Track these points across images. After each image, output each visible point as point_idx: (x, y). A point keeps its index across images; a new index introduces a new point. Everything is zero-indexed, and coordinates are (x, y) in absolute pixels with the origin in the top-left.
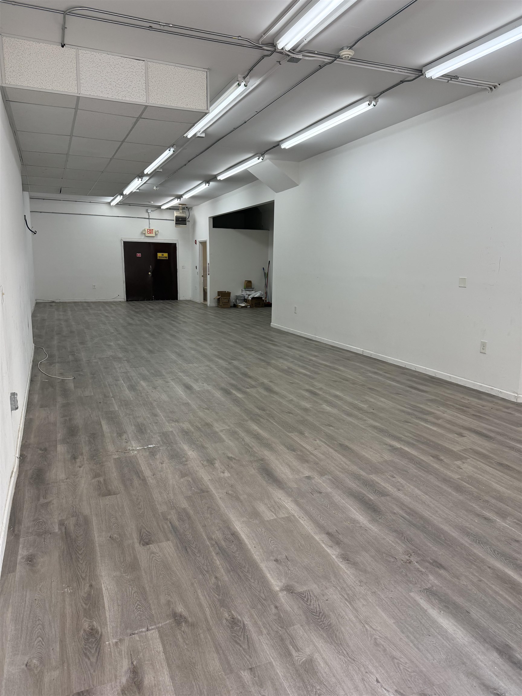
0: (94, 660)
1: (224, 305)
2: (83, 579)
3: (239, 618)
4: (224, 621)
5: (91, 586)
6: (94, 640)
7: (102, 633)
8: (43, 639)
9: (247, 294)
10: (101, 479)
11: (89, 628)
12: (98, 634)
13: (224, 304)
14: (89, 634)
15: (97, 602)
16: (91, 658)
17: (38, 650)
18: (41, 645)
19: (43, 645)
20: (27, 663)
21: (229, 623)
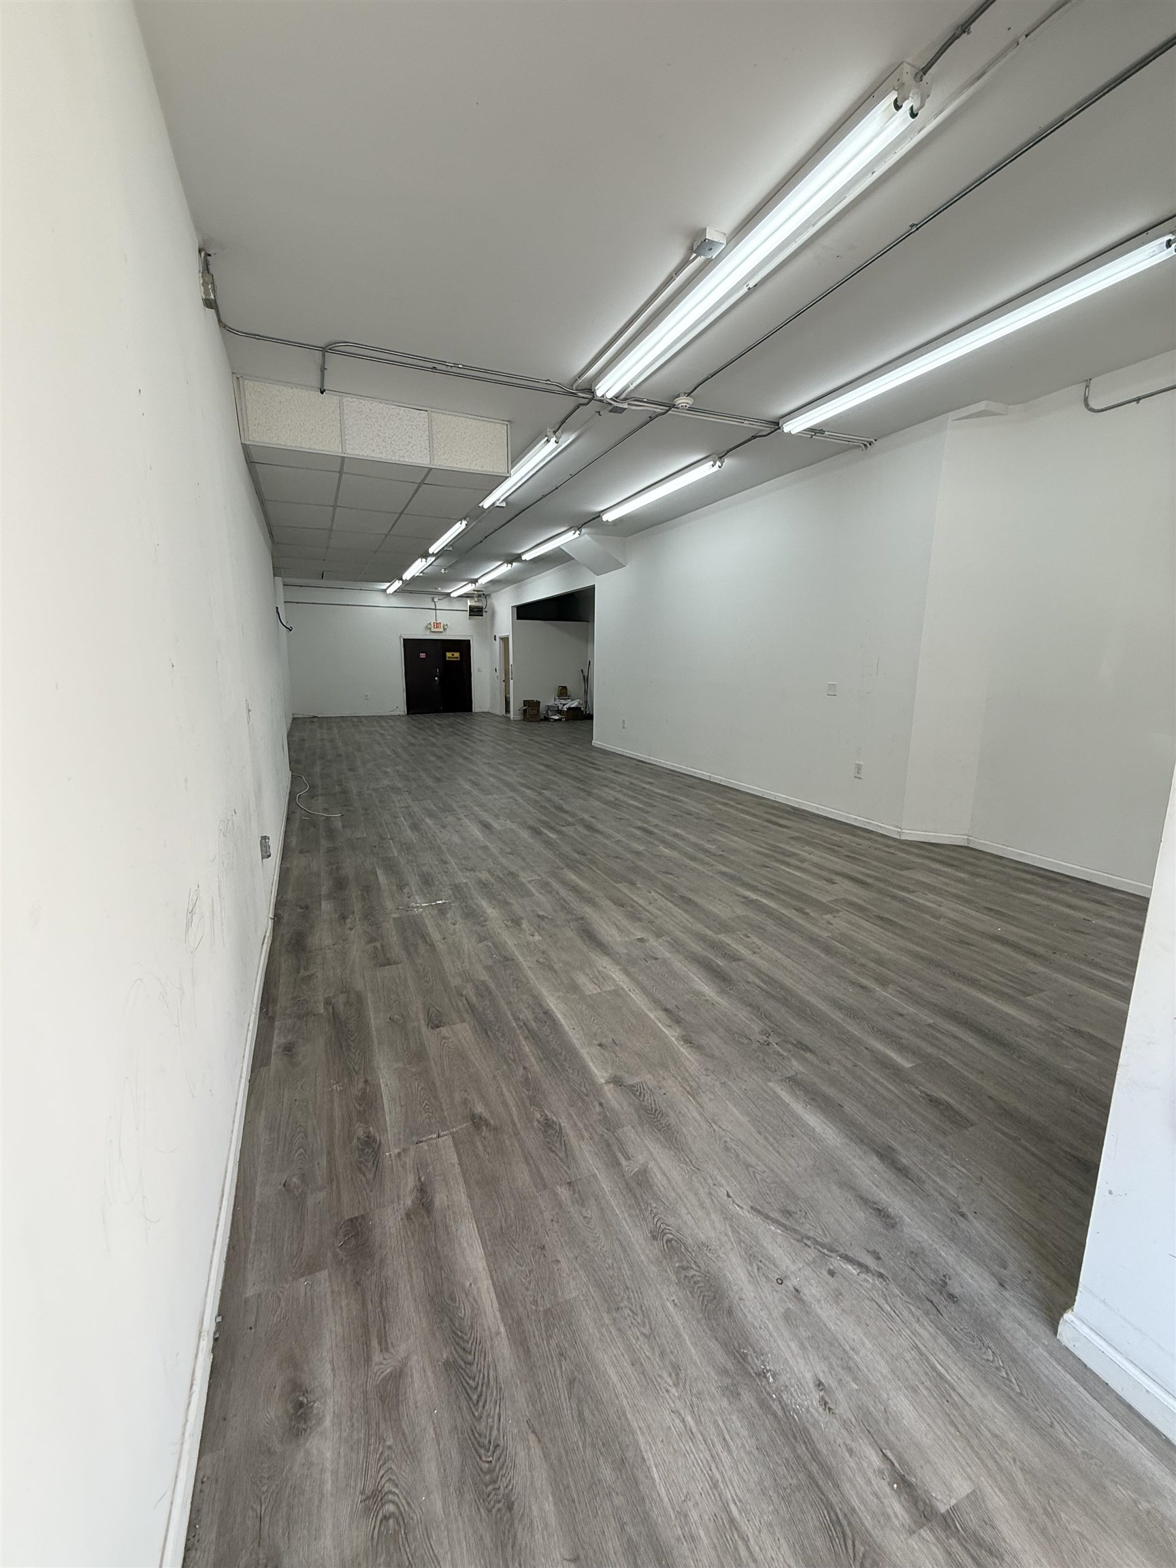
0: (370, 1176)
2: (357, 1073)
3: (554, 1119)
5: (366, 1081)
7: (380, 1142)
10: (378, 945)
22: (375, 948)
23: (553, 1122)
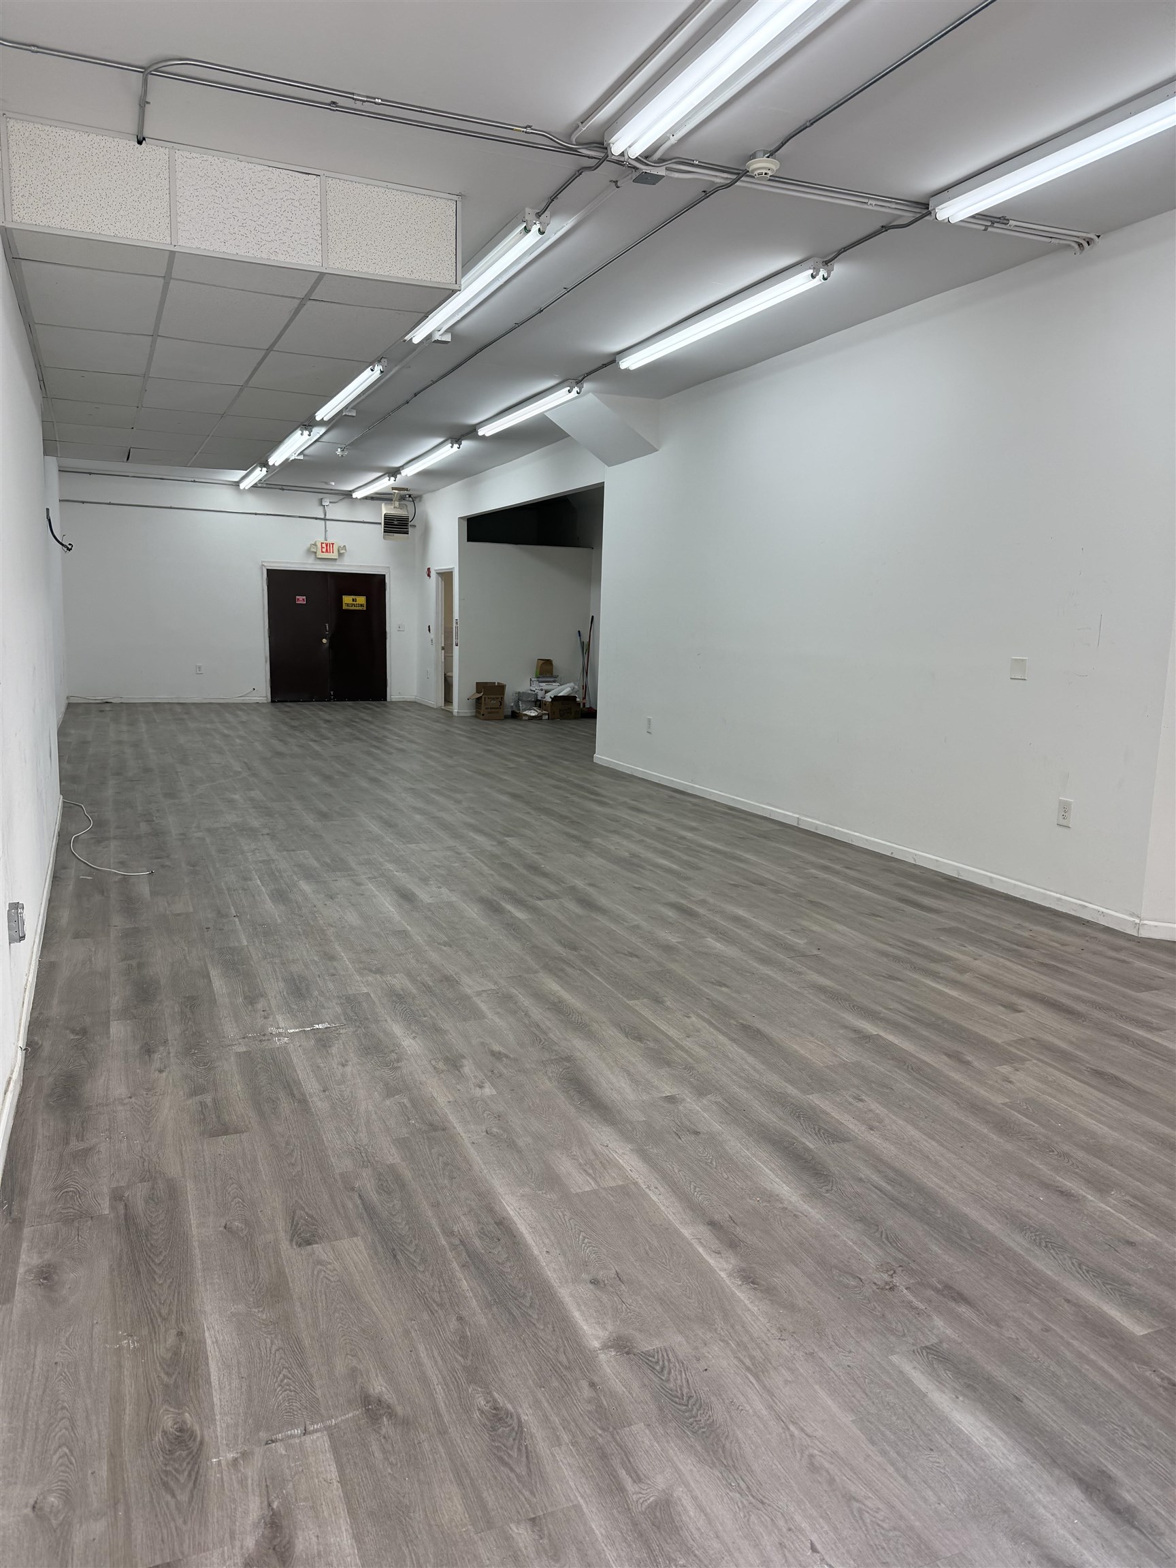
0: (183, 1497)
1: (489, 713)
4: (476, 1415)
6: (184, 1453)
7: (202, 1437)
8: (71, 1451)
9: (542, 690)
11: (175, 1427)
12: (194, 1440)
13: (489, 710)
14: (173, 1441)
15: (192, 1369)
16: (178, 1492)
17: (61, 1474)
18: (68, 1463)
19: (71, 1463)
20: (36, 1502)
21: (487, 1418)
22: (203, 1104)
23: (508, 1413)
